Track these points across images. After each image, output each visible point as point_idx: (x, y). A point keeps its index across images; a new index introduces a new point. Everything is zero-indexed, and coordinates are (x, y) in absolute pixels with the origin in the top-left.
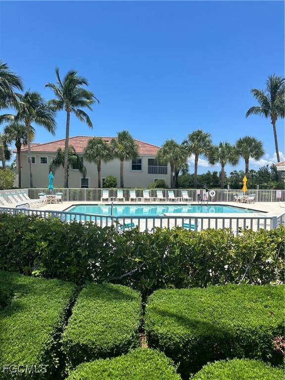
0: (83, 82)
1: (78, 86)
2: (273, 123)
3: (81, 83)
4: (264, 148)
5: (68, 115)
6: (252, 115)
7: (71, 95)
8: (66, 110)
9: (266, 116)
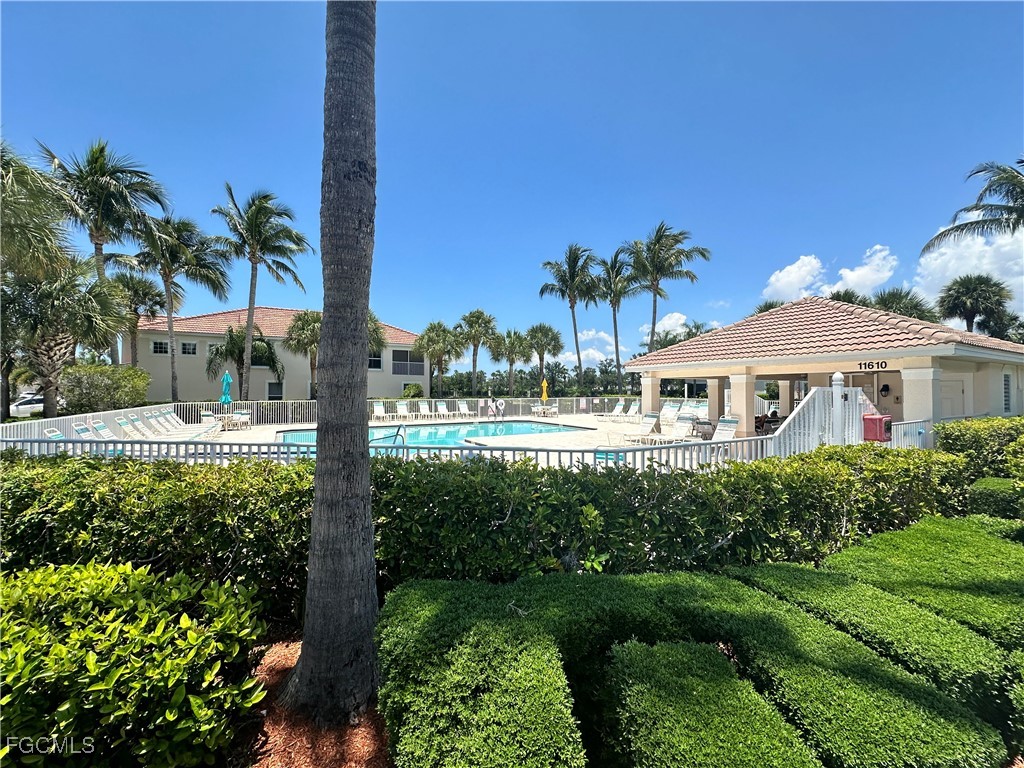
0: (284, 213)
1: (275, 220)
2: (572, 307)
3: (279, 215)
4: (563, 340)
5: (254, 269)
6: (546, 296)
7: (260, 233)
8: (250, 259)
9: (563, 296)
